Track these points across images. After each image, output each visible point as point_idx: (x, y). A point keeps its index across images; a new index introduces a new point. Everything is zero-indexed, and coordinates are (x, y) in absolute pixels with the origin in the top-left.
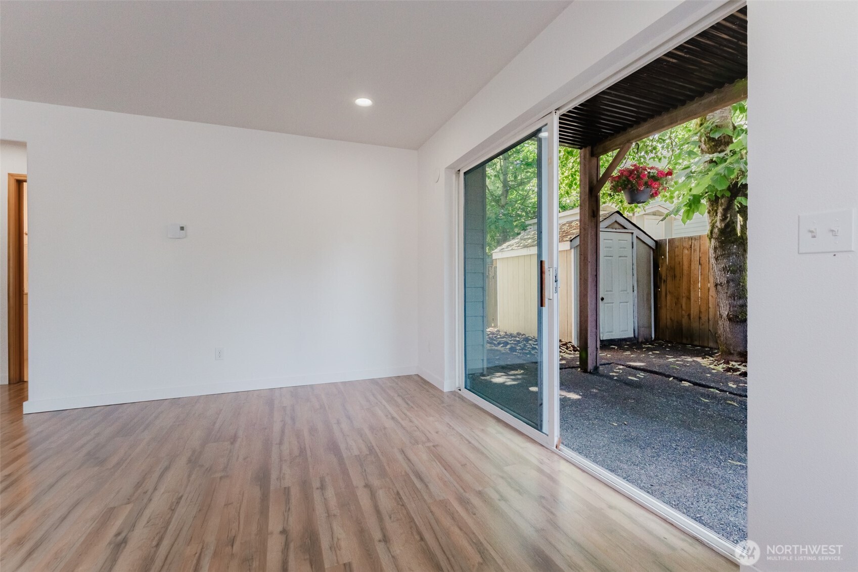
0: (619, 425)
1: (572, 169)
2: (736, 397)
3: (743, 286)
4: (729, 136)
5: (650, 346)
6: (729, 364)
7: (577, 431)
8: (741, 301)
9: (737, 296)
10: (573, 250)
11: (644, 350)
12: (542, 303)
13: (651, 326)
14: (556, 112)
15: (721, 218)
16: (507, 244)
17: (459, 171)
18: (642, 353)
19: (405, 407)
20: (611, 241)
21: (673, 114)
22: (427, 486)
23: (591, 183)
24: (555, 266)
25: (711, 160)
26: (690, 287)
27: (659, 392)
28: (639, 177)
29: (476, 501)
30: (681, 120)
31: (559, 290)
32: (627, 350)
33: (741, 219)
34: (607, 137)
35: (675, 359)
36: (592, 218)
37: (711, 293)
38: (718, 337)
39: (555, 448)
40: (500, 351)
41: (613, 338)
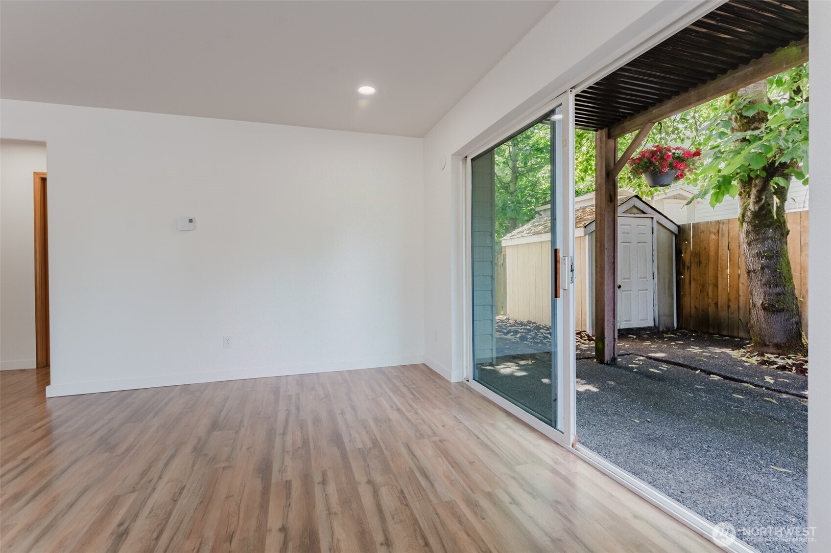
0: (641, 422)
1: (587, 154)
2: (774, 393)
3: (780, 273)
4: (764, 112)
5: (672, 335)
6: (764, 356)
7: (594, 427)
8: (778, 289)
9: (773, 283)
10: (587, 237)
11: (665, 340)
12: (556, 295)
13: (673, 315)
14: (571, 91)
15: (755, 201)
16: (517, 231)
17: (466, 157)
18: (666, 343)
19: (411, 398)
20: (628, 227)
21: (701, 90)
22: (432, 485)
23: (607, 166)
24: (571, 254)
25: (743, 138)
26: (717, 273)
27: (685, 387)
28: (663, 158)
29: (484, 503)
30: (711, 96)
31: (575, 280)
32: (647, 340)
33: (778, 201)
34: (625, 117)
35: (702, 351)
36: (610, 203)
37: (741, 280)
38: (751, 327)
39: (571, 447)
40: (510, 340)
41: (631, 327)
